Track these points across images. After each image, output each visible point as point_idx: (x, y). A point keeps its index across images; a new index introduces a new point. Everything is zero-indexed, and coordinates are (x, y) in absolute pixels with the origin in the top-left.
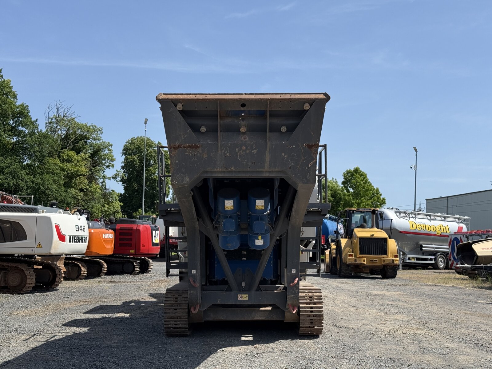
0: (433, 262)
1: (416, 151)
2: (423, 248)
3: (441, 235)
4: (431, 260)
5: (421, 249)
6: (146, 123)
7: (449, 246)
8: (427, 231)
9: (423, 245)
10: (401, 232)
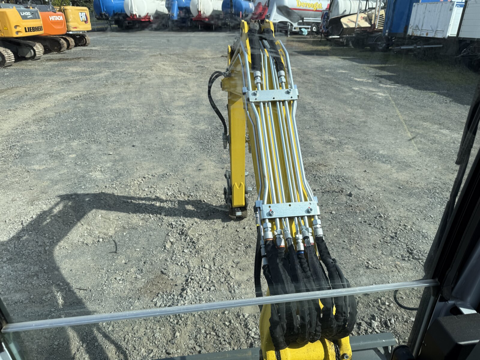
3: (316, 11)
5: (303, 21)
7: (322, 18)
8: (308, 8)
9: (305, 18)
10: (290, 9)
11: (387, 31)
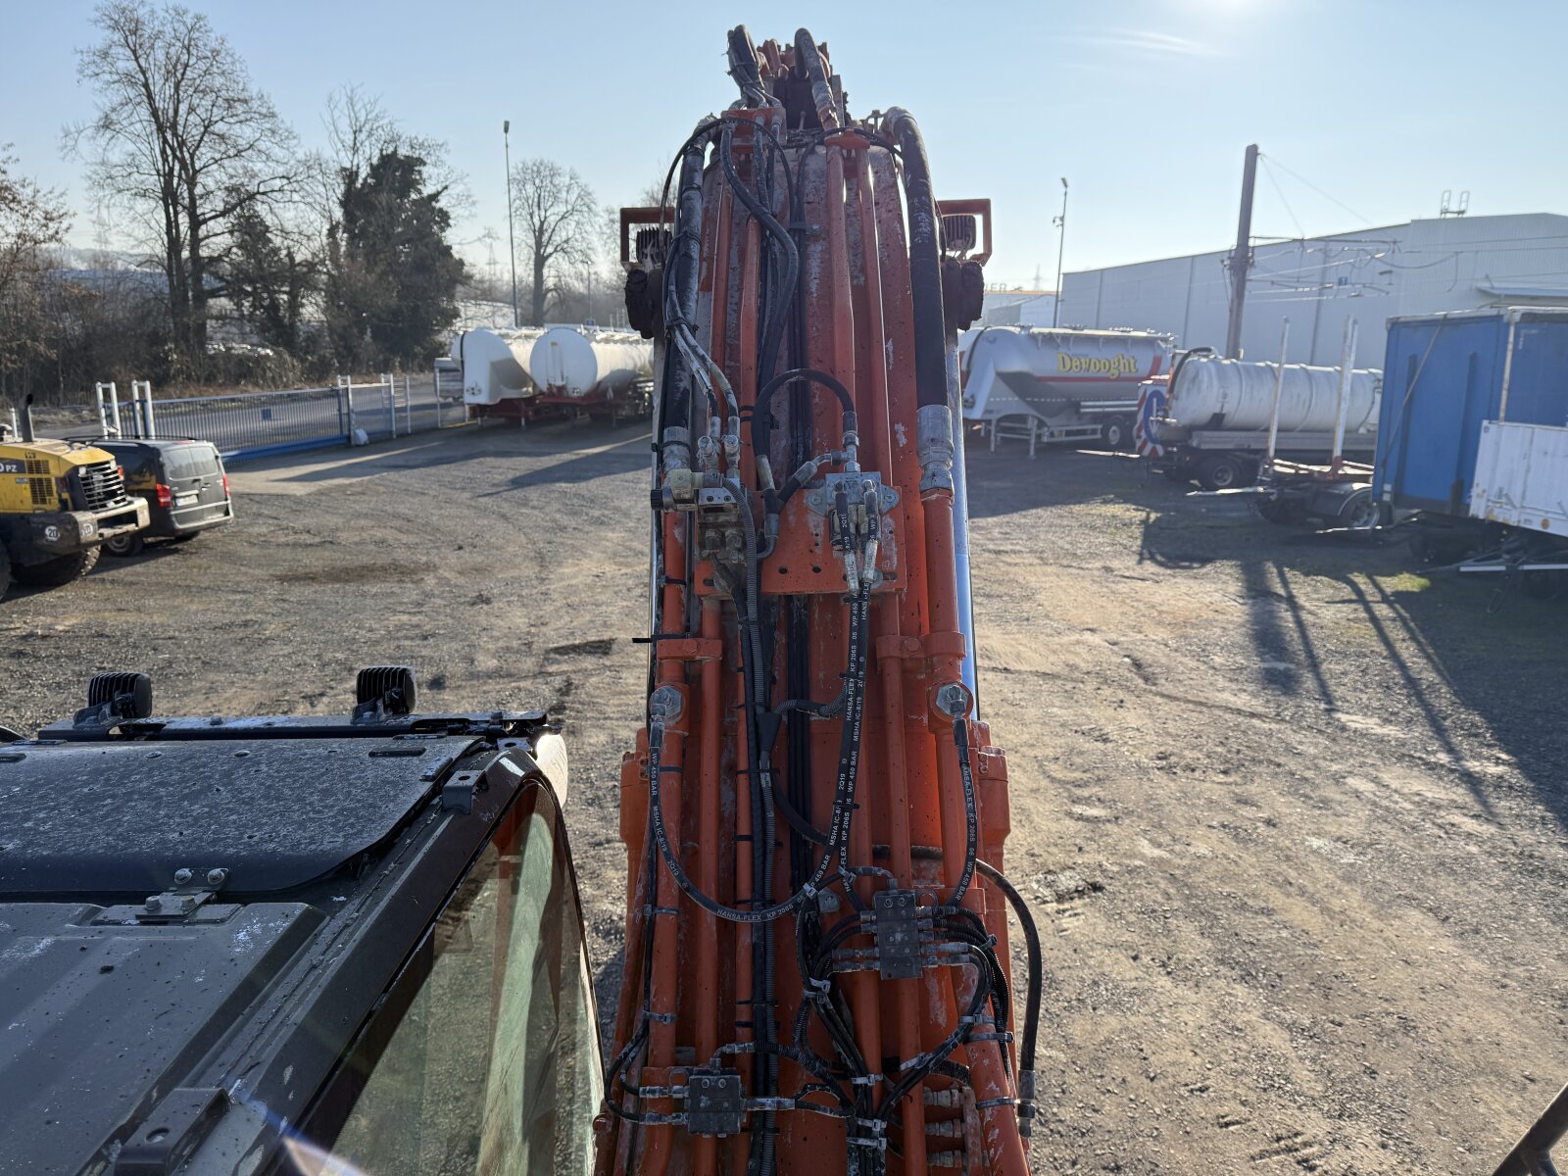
0: (1099, 436)
1: (1066, 185)
2: (1083, 410)
3: (1119, 379)
4: (1094, 432)
5: (1077, 412)
6: (506, 130)
8: (1092, 373)
9: (1083, 404)
10: (1039, 379)
11: (1388, 487)
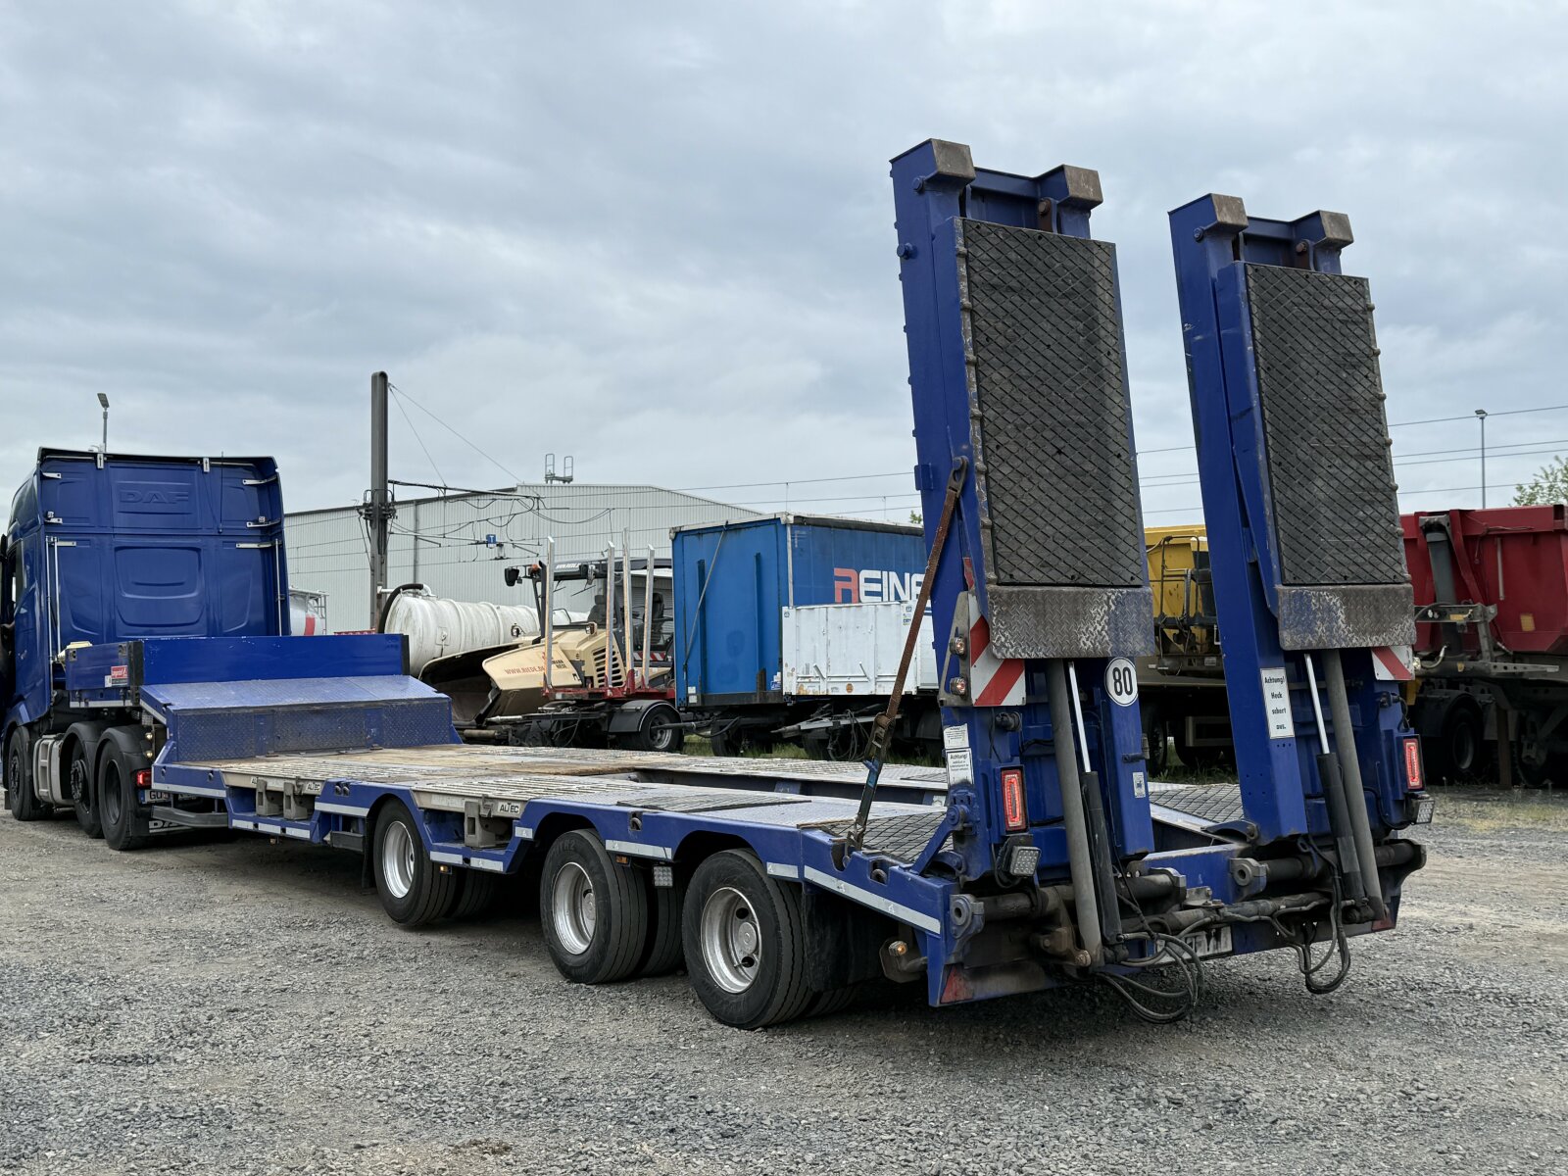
1: (105, 404)
11: (692, 690)
